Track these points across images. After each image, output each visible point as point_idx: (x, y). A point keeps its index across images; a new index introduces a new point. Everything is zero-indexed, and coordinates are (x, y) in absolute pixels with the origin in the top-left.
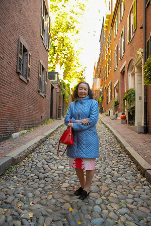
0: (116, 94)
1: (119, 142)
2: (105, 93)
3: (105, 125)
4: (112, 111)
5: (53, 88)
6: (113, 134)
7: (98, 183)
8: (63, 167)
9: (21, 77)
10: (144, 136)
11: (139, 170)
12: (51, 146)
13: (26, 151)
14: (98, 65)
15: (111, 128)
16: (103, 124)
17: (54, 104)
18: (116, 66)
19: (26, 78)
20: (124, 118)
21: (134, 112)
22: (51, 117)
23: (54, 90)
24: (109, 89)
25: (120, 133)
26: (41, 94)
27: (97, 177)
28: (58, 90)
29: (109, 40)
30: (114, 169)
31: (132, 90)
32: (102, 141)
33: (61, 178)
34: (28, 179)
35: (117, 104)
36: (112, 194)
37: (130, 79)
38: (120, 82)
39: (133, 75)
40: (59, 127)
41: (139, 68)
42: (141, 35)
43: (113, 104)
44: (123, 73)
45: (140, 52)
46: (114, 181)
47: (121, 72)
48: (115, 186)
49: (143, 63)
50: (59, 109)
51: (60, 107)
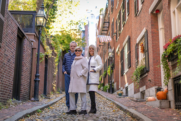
17: (25, 69)
18: (140, 6)
23: (26, 42)
28: (35, 44)
35: (144, 72)
44: (155, 14)
47: (152, 13)
50: (35, 81)
51: (38, 77)
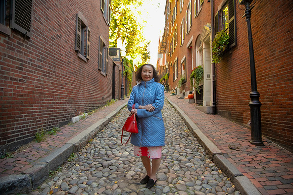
0: (183, 71)
1: (186, 124)
2: (171, 70)
3: (171, 105)
4: (178, 90)
5: (114, 65)
6: (180, 115)
7: (166, 170)
8: (127, 153)
9: (80, 55)
10: (212, 117)
11: (207, 154)
12: (114, 130)
13: (87, 137)
14: (163, 39)
15: (178, 109)
16: (170, 103)
17: (117, 82)
18: (183, 41)
19: (85, 57)
20: (191, 97)
21: (202, 91)
22: (113, 97)
23: (116, 67)
24: (176, 65)
25: (187, 114)
26: (102, 72)
27: (164, 163)
28: (120, 68)
29: (174, 13)
30: (181, 153)
31: (200, 67)
32: (169, 123)
33: (126, 166)
34: (91, 167)
35: (184, 82)
36: (180, 181)
37: (198, 55)
38: (187, 58)
39: (201, 51)
40: (122, 108)
41: (207, 44)
42: (208, 9)
43: (180, 82)
44: (190, 49)
45: (208, 27)
46: (181, 168)
47: (188, 48)
48: (183, 172)
49: (211, 39)
50: (122, 88)
51: (123, 86)
